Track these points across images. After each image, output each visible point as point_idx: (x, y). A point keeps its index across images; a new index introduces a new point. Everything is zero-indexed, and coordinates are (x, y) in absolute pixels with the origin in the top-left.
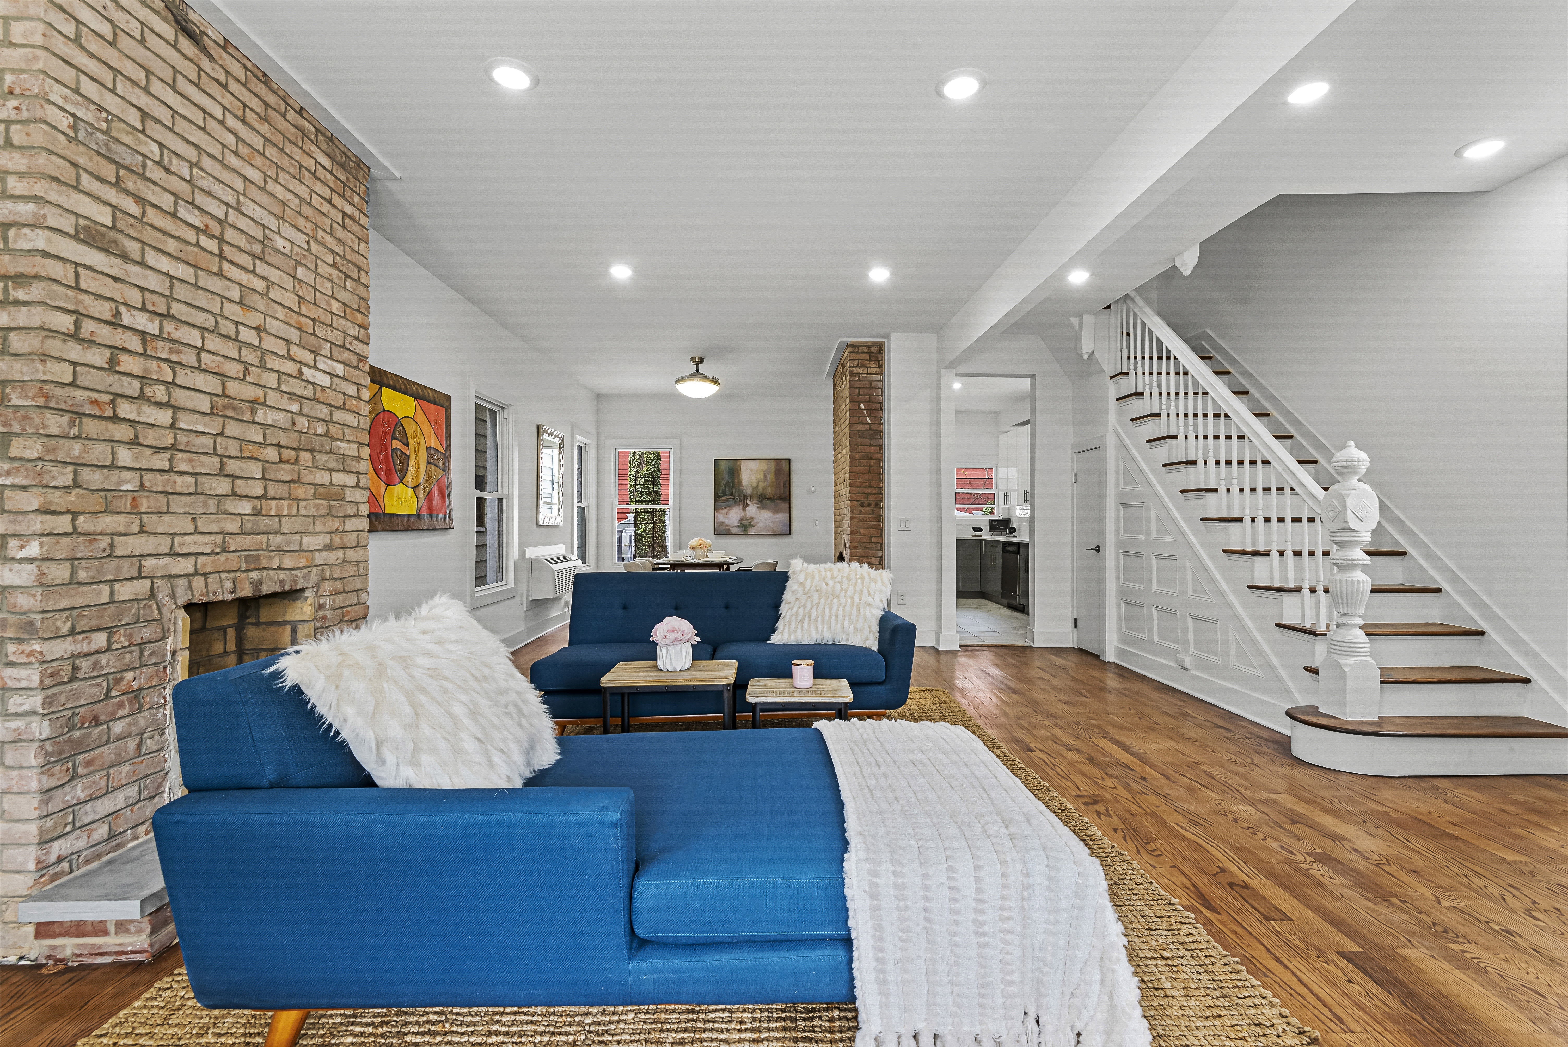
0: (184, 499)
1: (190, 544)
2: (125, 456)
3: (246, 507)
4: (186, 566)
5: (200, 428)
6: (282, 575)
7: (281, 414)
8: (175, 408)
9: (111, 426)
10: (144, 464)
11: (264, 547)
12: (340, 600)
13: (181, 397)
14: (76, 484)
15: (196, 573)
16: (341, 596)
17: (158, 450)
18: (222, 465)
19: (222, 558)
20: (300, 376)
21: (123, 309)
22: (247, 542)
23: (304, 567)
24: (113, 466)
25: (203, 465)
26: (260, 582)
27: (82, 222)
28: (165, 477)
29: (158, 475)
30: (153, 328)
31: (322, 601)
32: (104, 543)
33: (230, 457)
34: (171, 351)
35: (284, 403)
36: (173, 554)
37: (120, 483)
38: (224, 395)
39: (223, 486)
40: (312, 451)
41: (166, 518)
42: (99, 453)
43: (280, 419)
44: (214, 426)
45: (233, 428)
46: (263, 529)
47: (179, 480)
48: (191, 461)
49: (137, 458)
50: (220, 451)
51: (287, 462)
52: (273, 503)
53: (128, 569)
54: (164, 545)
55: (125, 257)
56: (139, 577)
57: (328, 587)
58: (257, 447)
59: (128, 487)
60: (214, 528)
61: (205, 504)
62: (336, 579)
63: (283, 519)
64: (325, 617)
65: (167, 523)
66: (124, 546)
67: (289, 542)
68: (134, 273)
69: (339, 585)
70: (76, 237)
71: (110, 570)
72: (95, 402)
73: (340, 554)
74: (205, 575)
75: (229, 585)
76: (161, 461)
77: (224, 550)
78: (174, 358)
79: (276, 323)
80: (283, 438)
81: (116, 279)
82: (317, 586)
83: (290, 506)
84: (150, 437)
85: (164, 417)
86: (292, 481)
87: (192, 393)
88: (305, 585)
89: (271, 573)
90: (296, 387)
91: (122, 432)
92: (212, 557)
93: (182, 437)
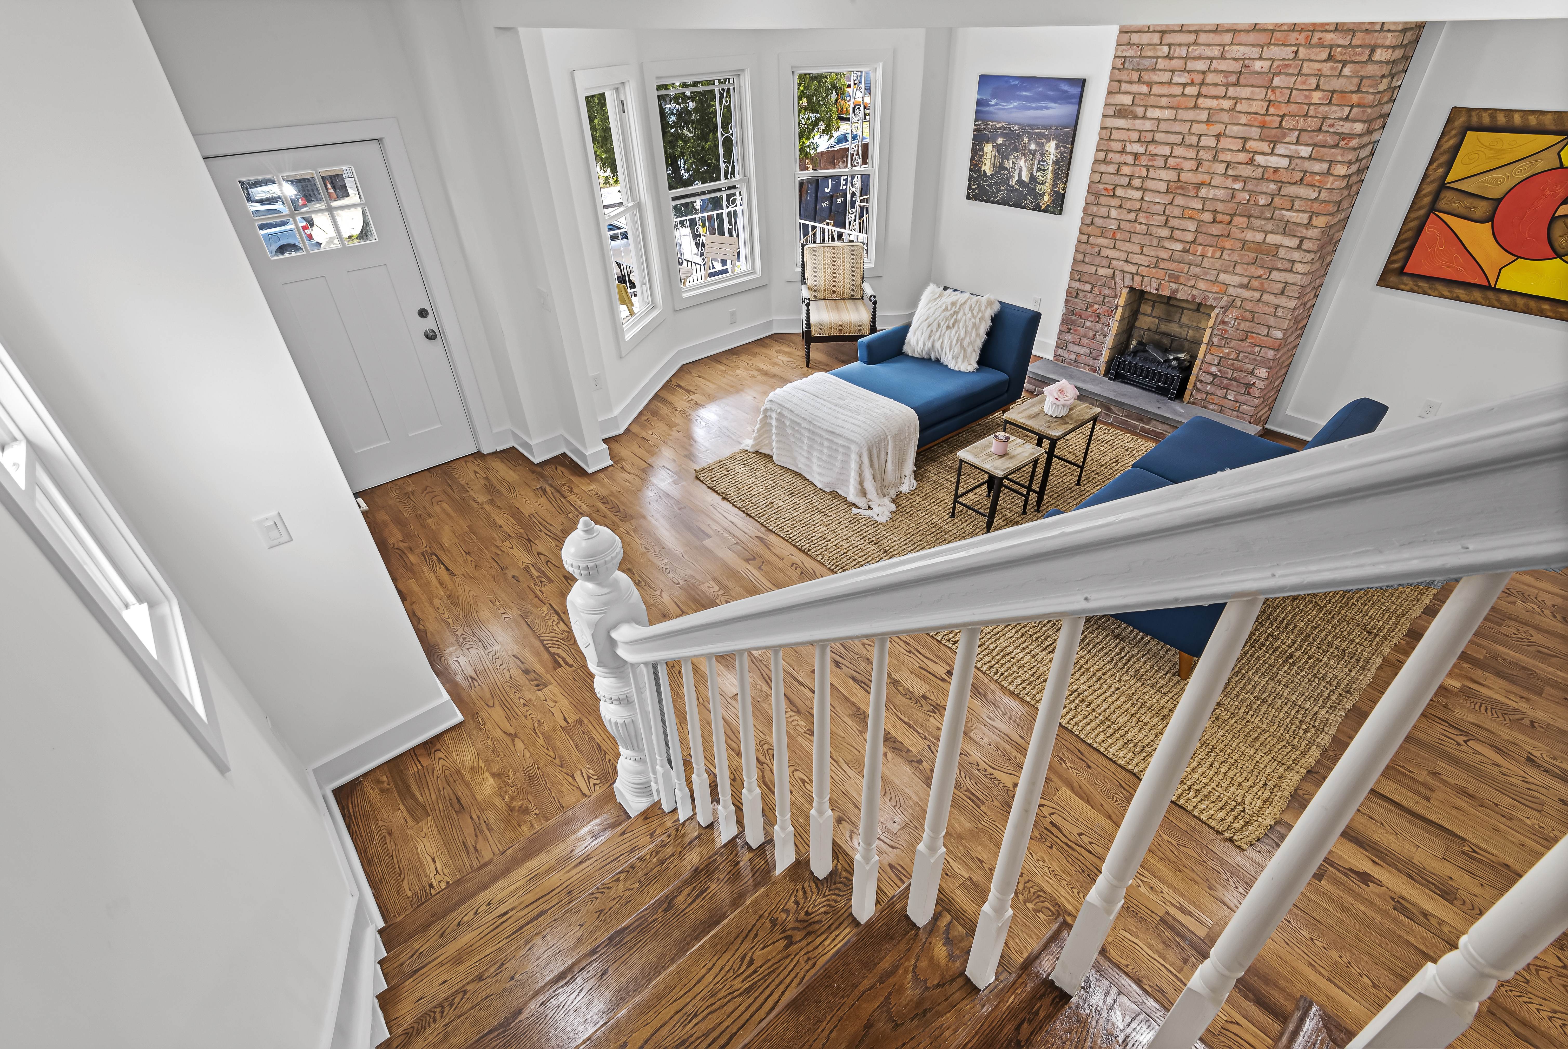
0: (1139, 236)
1: (1136, 259)
2: (1114, 213)
3: (1179, 246)
4: (1133, 269)
5: (1157, 200)
6: (1195, 292)
7: (1222, 191)
8: (1145, 190)
9: (1111, 199)
10: (1122, 217)
11: (1186, 272)
12: (1245, 325)
13: (1149, 184)
14: (1092, 223)
15: (1137, 274)
16: (1248, 324)
17: (1130, 211)
18: (1167, 221)
19: (1154, 270)
20: (1251, 162)
21: (1128, 144)
22: (1173, 266)
23: (1215, 293)
24: (1108, 217)
25: (1154, 220)
26: (1177, 290)
27: (1118, 108)
28: (1132, 224)
29: (1128, 223)
30: (1142, 150)
31: (1226, 320)
32: (1097, 250)
33: (1174, 217)
34: (1149, 160)
35: (1229, 183)
36: (1127, 261)
37: (1110, 225)
38: (1179, 180)
39: (1165, 232)
40: (1249, 217)
41: (1128, 244)
42: (1103, 211)
43: (1221, 194)
44: (1167, 199)
45: (1179, 201)
46: (1187, 261)
47: (1138, 227)
48: (1147, 217)
49: (1119, 214)
50: (1167, 212)
51: (1220, 222)
52: (1200, 248)
53: (1105, 262)
54: (1123, 256)
55: (1136, 117)
56: (1109, 267)
57: (1234, 313)
58: (1196, 212)
59: (1112, 227)
60: (1153, 253)
61: (1151, 241)
62: (1247, 311)
63: (1206, 259)
64: (1226, 331)
65: (1127, 247)
66: (1105, 252)
67: (1207, 274)
68: (1139, 124)
69: (1248, 315)
70: (1114, 116)
71: (1097, 260)
72: (1106, 189)
73: (1257, 295)
74: (1143, 276)
75: (1155, 285)
76: (1132, 216)
77: (1156, 266)
78: (1150, 164)
79: (1236, 128)
80: (1220, 207)
81: (1128, 130)
82: (1225, 309)
83: (1214, 252)
84: (1128, 205)
85: (1138, 195)
86: (1222, 235)
87: (1156, 182)
88: (1214, 304)
89: (1186, 288)
90: (1245, 171)
91: (1115, 202)
92: (1148, 269)
93: (1145, 205)
